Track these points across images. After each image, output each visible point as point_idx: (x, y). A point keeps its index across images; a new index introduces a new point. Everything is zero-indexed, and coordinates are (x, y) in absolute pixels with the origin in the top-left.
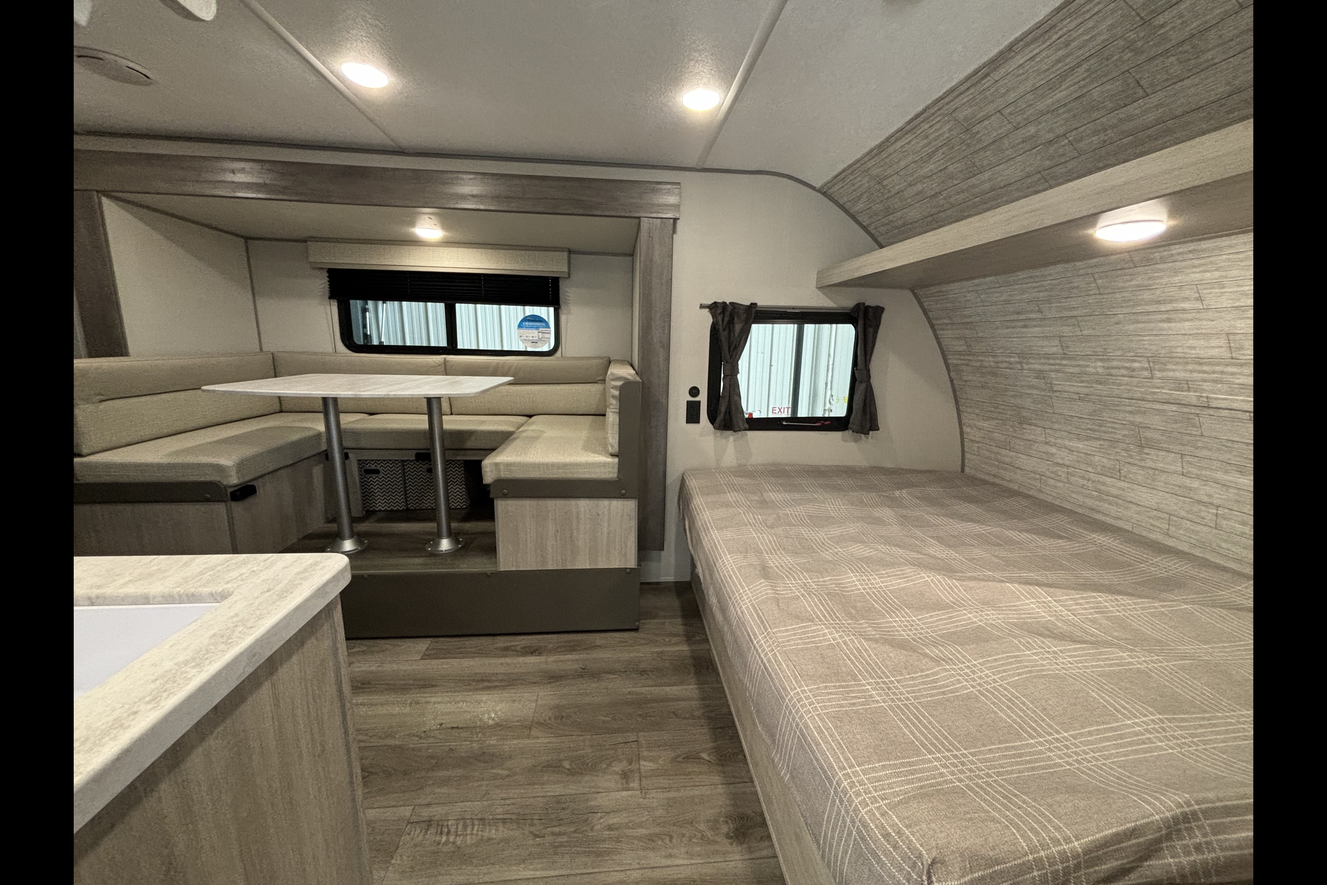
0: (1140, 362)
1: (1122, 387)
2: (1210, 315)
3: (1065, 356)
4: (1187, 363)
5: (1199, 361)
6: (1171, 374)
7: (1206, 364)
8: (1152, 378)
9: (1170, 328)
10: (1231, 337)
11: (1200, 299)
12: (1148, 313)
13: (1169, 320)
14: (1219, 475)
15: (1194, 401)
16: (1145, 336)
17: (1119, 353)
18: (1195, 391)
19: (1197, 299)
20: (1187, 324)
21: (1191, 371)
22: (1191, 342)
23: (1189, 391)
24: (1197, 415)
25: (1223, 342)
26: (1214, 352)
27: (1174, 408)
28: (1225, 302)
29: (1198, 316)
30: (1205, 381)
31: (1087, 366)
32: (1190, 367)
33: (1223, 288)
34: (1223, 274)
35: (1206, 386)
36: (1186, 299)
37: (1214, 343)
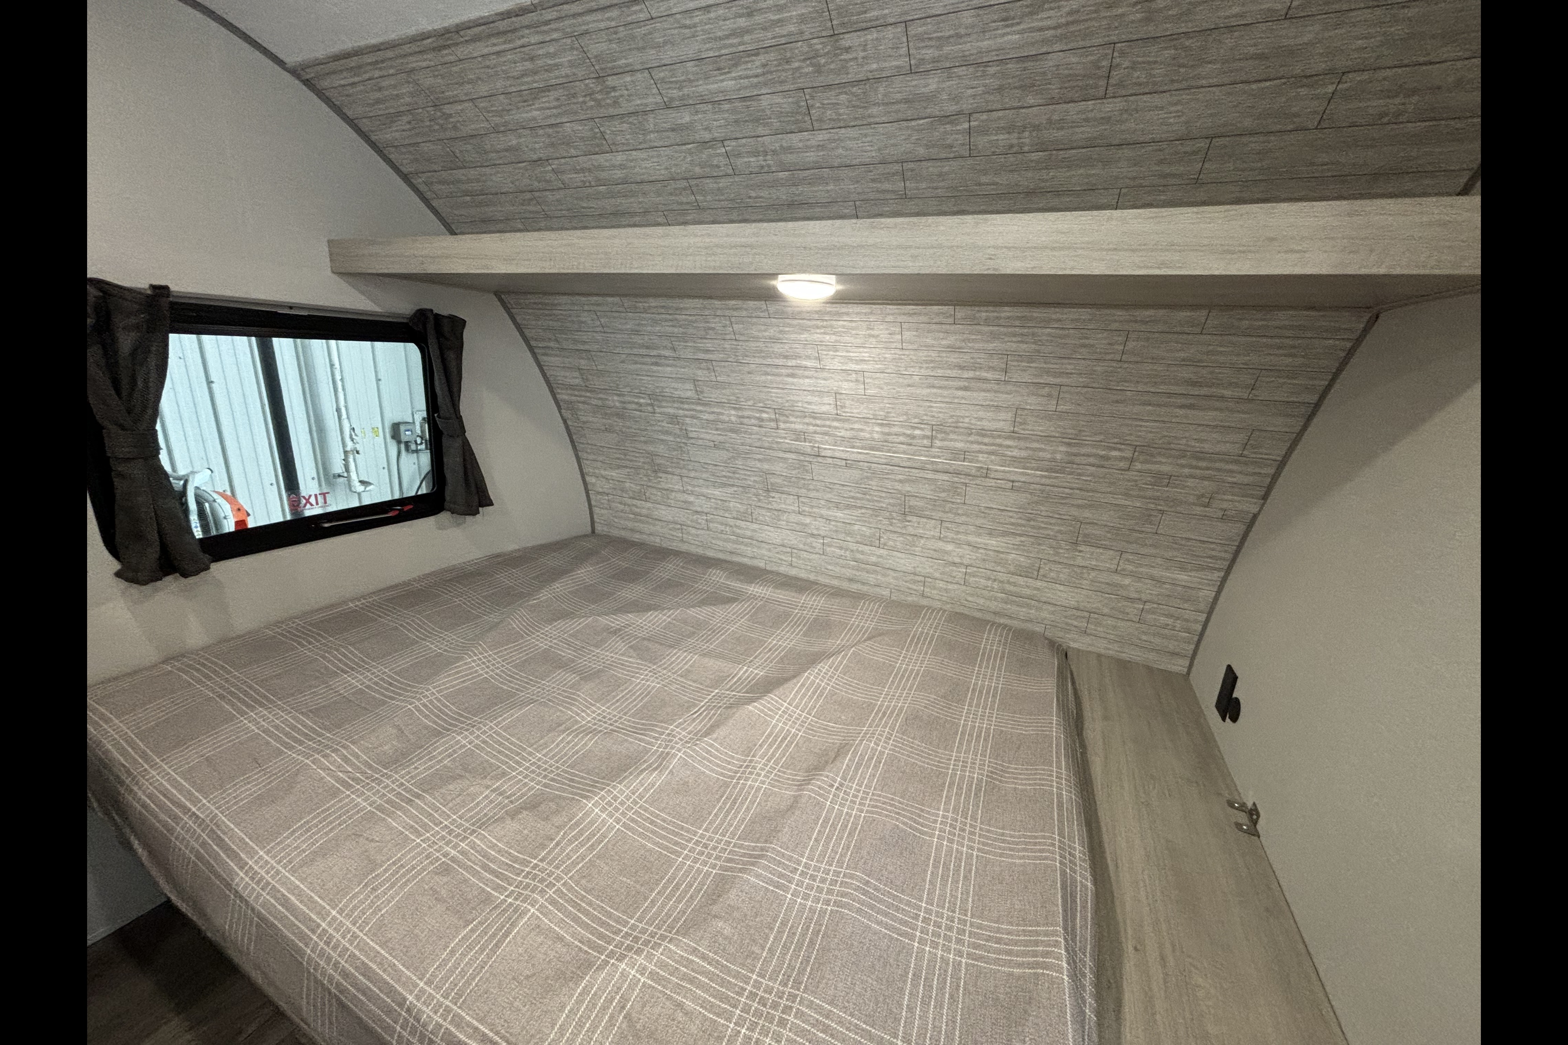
0: (767, 413)
1: (753, 436)
2: (825, 374)
3: (699, 402)
4: (805, 417)
5: (814, 415)
6: (793, 426)
7: (820, 418)
8: (778, 428)
9: (793, 384)
10: (838, 396)
11: (819, 359)
12: (777, 366)
13: (792, 375)
14: (824, 512)
15: (809, 450)
16: (773, 388)
17: (750, 403)
18: (810, 442)
19: (816, 358)
20: (807, 381)
21: (807, 424)
22: (809, 398)
23: (805, 441)
24: (810, 462)
25: (831, 400)
26: (825, 408)
27: (793, 456)
28: (836, 365)
29: (816, 375)
30: (815, 432)
31: (722, 414)
32: (807, 420)
33: (837, 351)
34: (838, 338)
35: (818, 438)
36: (808, 357)
37: (826, 400)
